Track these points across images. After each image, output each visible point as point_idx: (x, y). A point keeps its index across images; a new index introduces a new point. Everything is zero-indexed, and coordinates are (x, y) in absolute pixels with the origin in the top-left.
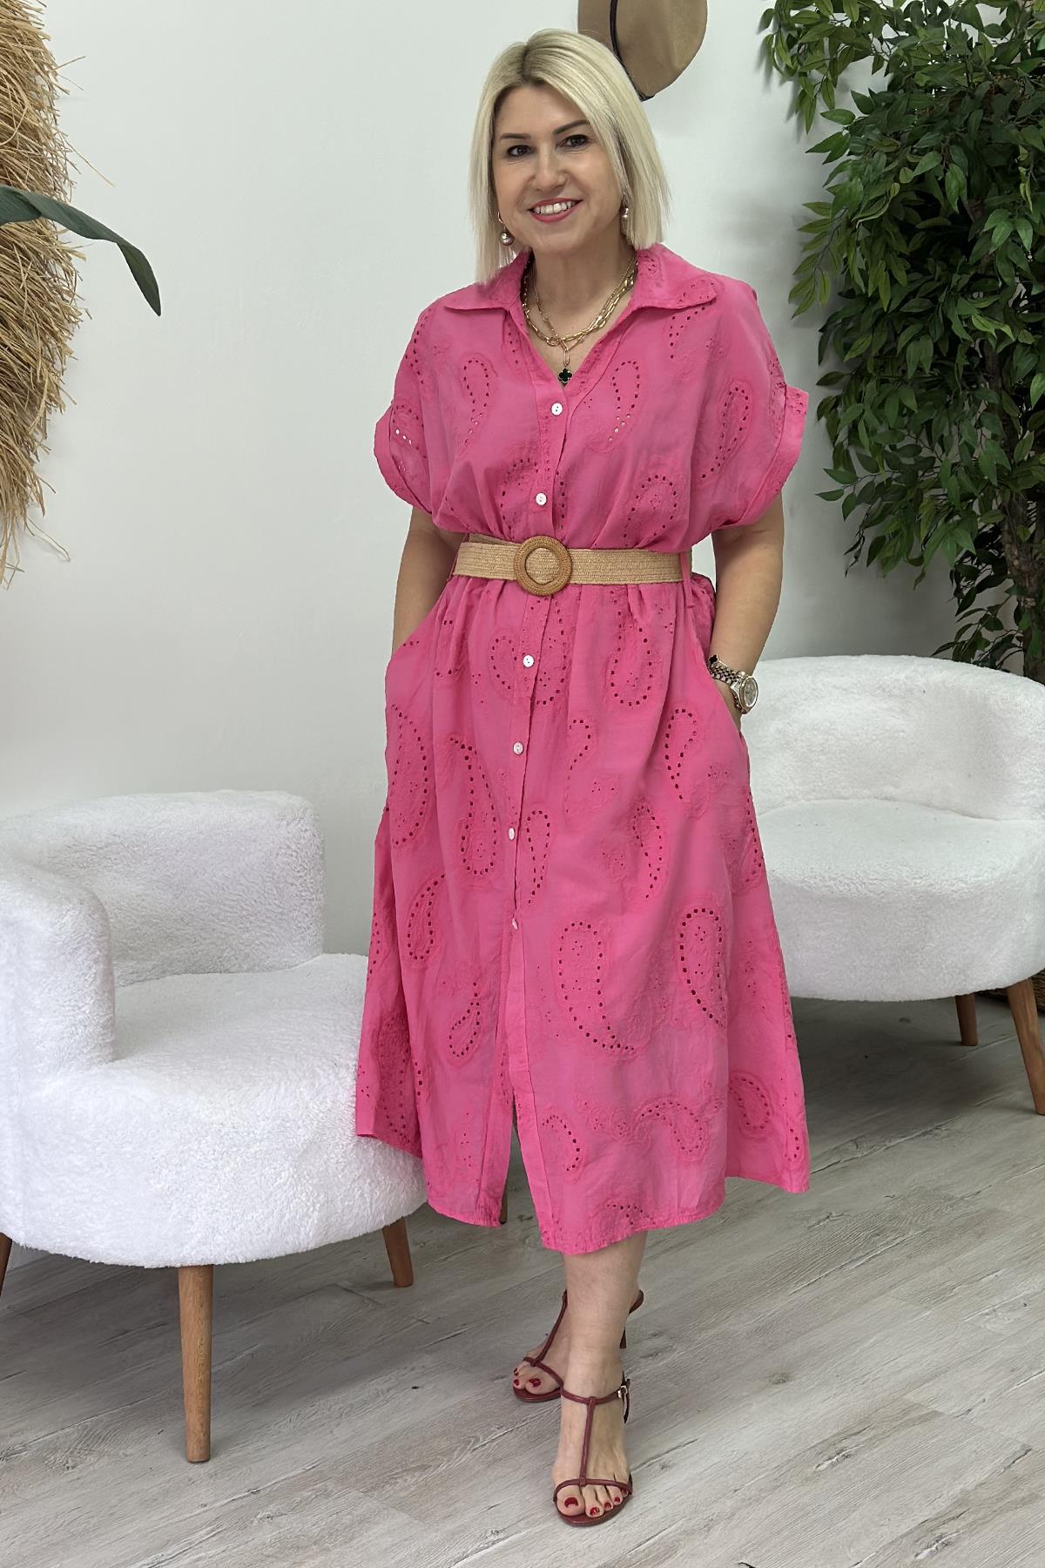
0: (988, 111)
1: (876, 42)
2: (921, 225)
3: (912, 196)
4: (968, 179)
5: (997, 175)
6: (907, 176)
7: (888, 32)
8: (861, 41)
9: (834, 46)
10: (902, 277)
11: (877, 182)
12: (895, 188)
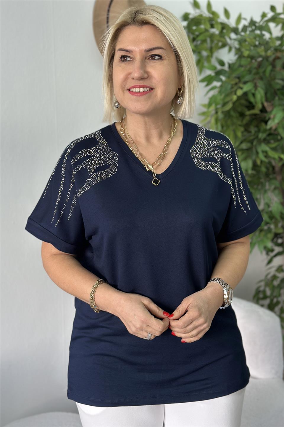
0: (274, 66)
1: (228, 40)
2: (248, 113)
3: (243, 102)
4: (266, 94)
5: (278, 92)
6: (240, 93)
7: (233, 36)
8: (222, 39)
9: (212, 41)
10: (239, 134)
11: (227, 95)
12: (235, 98)
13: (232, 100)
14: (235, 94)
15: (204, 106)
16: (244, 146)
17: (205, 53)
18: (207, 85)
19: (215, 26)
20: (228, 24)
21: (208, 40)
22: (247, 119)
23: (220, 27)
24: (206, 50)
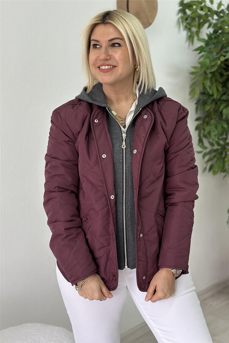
1: (211, 19)
6: (222, 59)
7: (215, 17)
9: (199, 20)
10: (220, 89)
11: (214, 60)
12: (219, 62)
13: (216, 64)
14: (219, 60)
15: (195, 68)
16: (224, 98)
17: (194, 29)
18: (200, 53)
19: (204, 9)
20: (212, 8)
21: (197, 19)
22: (224, 78)
23: (207, 10)
24: (195, 26)
